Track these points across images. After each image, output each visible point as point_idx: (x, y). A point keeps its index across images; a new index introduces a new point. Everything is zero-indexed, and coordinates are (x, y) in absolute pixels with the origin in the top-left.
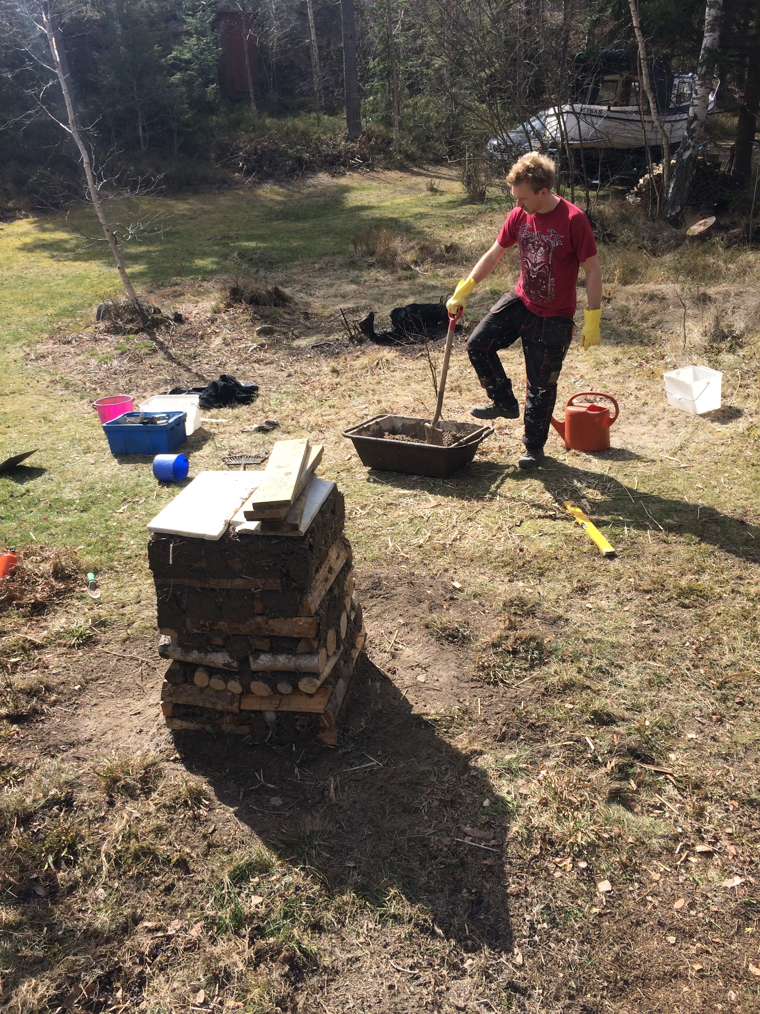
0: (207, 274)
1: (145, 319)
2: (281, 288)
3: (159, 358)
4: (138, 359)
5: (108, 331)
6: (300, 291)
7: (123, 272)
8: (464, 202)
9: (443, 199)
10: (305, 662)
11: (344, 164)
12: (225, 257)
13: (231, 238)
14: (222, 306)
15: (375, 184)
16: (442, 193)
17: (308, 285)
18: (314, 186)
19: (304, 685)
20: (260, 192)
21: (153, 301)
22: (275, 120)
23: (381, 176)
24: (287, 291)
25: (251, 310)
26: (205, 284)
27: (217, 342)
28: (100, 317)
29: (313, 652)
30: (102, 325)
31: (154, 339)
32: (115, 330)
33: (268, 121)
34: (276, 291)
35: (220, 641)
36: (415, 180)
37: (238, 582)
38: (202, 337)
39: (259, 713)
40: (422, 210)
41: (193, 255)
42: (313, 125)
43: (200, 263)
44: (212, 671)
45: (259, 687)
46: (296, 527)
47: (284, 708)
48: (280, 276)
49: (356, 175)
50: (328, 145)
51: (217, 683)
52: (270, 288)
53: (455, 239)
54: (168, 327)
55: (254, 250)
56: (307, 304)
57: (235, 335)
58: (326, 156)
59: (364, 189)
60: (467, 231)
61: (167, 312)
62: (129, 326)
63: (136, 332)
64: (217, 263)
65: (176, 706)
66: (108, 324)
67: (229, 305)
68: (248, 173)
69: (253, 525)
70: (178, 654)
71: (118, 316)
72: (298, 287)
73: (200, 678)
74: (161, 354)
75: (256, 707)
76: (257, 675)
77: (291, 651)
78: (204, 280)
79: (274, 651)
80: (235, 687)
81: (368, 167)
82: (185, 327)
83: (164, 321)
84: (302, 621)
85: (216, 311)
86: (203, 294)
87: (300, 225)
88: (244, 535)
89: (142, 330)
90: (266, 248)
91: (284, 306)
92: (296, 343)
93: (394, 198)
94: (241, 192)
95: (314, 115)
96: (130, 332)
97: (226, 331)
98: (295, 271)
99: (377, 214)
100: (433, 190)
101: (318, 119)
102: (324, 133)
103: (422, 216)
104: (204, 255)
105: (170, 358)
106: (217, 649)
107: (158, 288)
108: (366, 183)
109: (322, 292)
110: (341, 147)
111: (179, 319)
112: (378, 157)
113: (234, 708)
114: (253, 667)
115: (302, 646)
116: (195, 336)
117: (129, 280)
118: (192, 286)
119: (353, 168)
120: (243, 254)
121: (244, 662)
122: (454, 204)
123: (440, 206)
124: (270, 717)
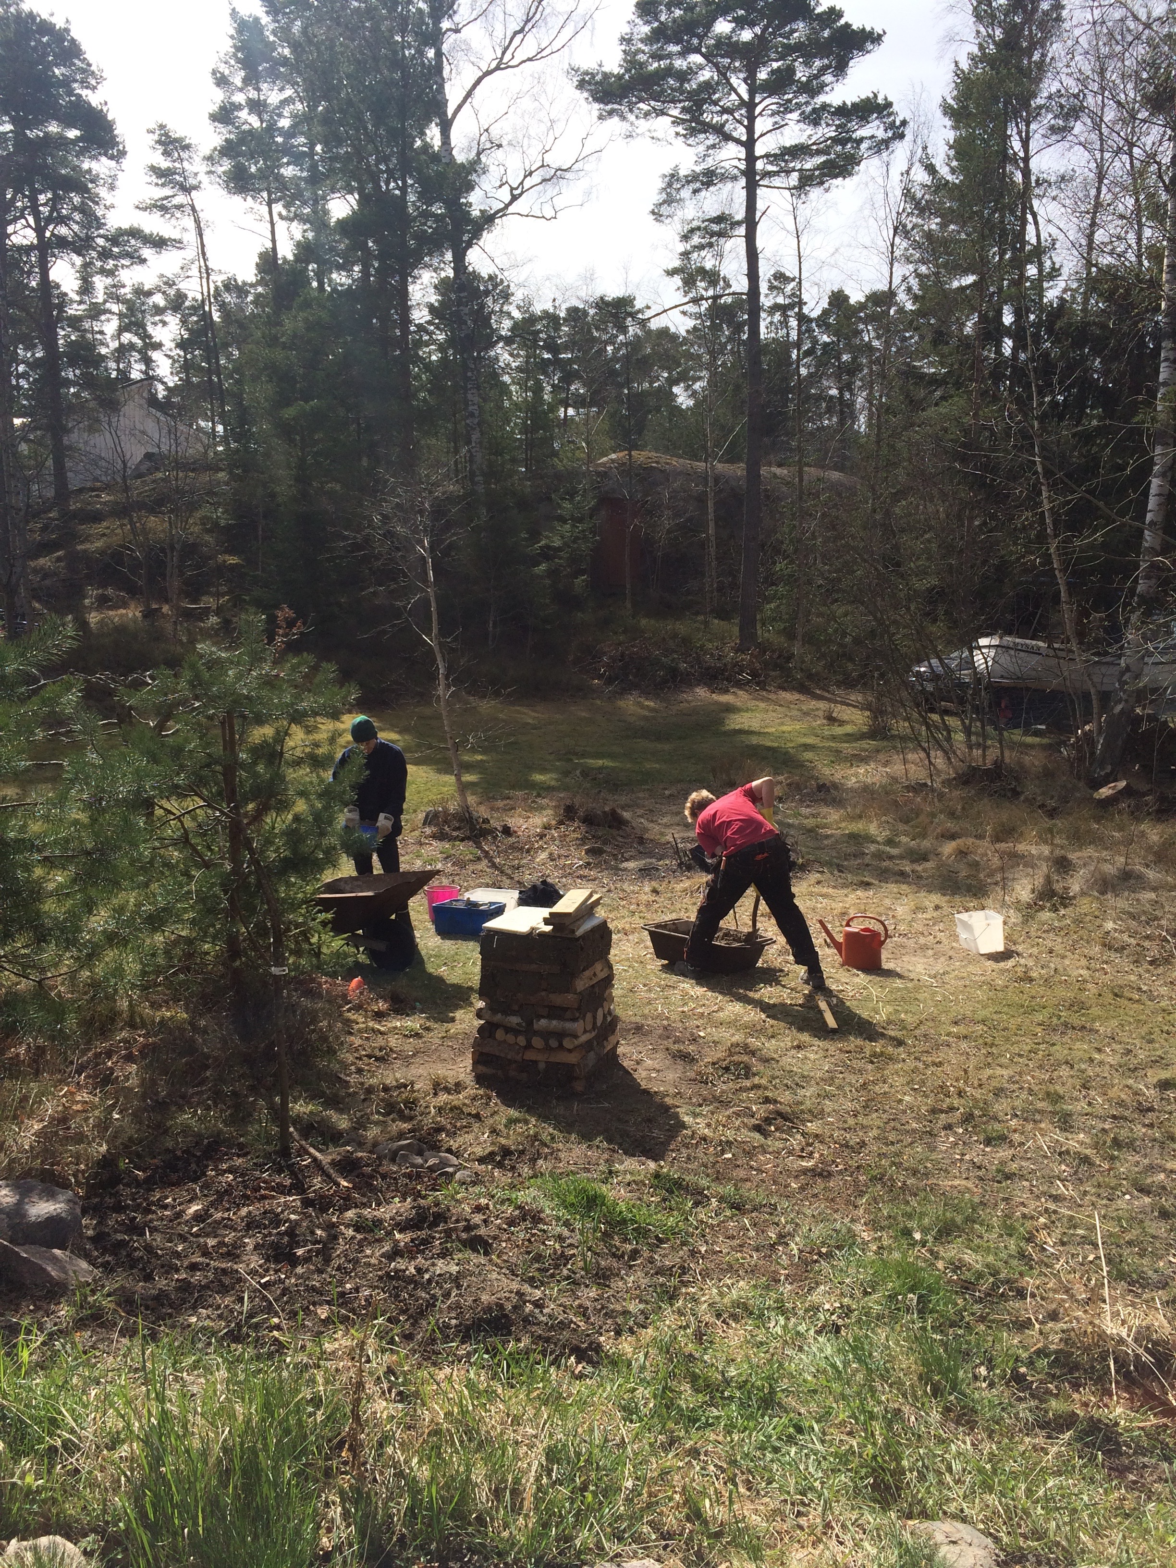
0: (544, 790)
1: (472, 828)
2: (619, 811)
3: (484, 864)
4: (461, 864)
5: (434, 836)
6: (642, 816)
7: (458, 779)
8: (862, 736)
9: (838, 730)
10: (569, 1025)
11: (728, 680)
12: (566, 773)
13: (576, 754)
14: (554, 822)
15: (762, 705)
16: (842, 723)
17: (651, 811)
18: (688, 702)
19: (567, 1043)
20: (621, 703)
21: (483, 812)
22: (653, 622)
23: (772, 696)
24: (626, 815)
25: (583, 828)
26: (539, 800)
27: (543, 856)
28: (427, 821)
29: (574, 1020)
30: (428, 830)
31: (479, 847)
32: (441, 836)
33: (644, 622)
34: (613, 812)
35: (516, 1008)
36: (814, 704)
37: (534, 967)
38: (528, 851)
39: (535, 1062)
40: (810, 740)
41: (531, 768)
42: (698, 629)
43: (538, 777)
44: (508, 1030)
45: (537, 1042)
46: (573, 931)
47: (552, 1059)
48: (623, 799)
49: (741, 693)
50: (712, 655)
51: (510, 1038)
52: (607, 809)
53: (837, 777)
54: (495, 838)
55: (600, 769)
56: (646, 830)
57: (562, 852)
58: (708, 669)
59: (747, 710)
60: (853, 771)
61: (495, 824)
62: (455, 834)
63: (462, 840)
64: (557, 780)
65: (481, 1054)
66: (434, 829)
67: (561, 823)
68: (609, 681)
69: (548, 928)
70: (488, 1015)
71: (445, 822)
72: (640, 812)
73: (500, 1034)
74: (485, 862)
75: (533, 1058)
76: (536, 1033)
77: (560, 1018)
78: (539, 795)
79: (549, 1017)
80: (522, 1041)
81: (758, 684)
82: (512, 840)
83: (491, 832)
84: (570, 996)
85: (547, 827)
86: (536, 810)
87: (659, 746)
88: (543, 935)
89: (468, 838)
90: (613, 768)
91: (619, 829)
92: (625, 865)
93: (782, 724)
94: (598, 702)
95: (701, 618)
96: (456, 838)
97: (553, 848)
98: (641, 795)
99: (754, 740)
100: (831, 719)
101: (706, 623)
102: (710, 641)
103: (807, 747)
104: (543, 770)
105: (494, 866)
106: (514, 1013)
107: (489, 799)
108: (752, 704)
109: (665, 820)
110: (728, 659)
111: (507, 831)
112: (773, 673)
113: (518, 1058)
114: (536, 1026)
115: (568, 1014)
116: (522, 849)
117: (463, 788)
118: (525, 800)
119: (740, 685)
120: (586, 773)
121: (530, 1023)
122: (850, 738)
123: (834, 738)
124: (542, 1066)
